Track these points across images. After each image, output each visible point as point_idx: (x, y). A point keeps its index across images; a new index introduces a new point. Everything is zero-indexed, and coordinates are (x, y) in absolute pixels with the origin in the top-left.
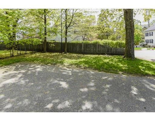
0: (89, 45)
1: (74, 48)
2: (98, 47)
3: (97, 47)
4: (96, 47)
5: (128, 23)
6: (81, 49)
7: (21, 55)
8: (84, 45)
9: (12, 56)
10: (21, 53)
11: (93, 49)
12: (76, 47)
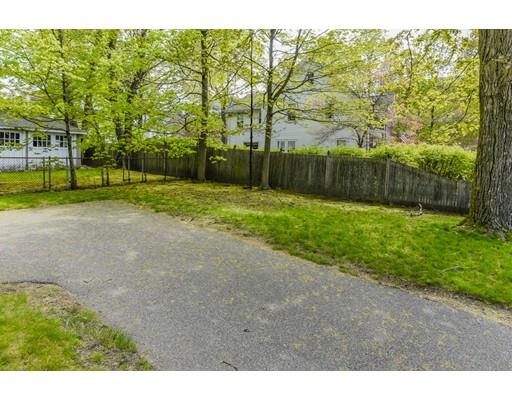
0: (353, 163)
1: (297, 173)
2: (393, 176)
3: (387, 175)
4: (383, 176)
5: (487, 68)
6: (322, 179)
7: (130, 183)
8: (335, 164)
9: (107, 184)
10: (131, 177)
11: (371, 182)
12: (304, 171)
